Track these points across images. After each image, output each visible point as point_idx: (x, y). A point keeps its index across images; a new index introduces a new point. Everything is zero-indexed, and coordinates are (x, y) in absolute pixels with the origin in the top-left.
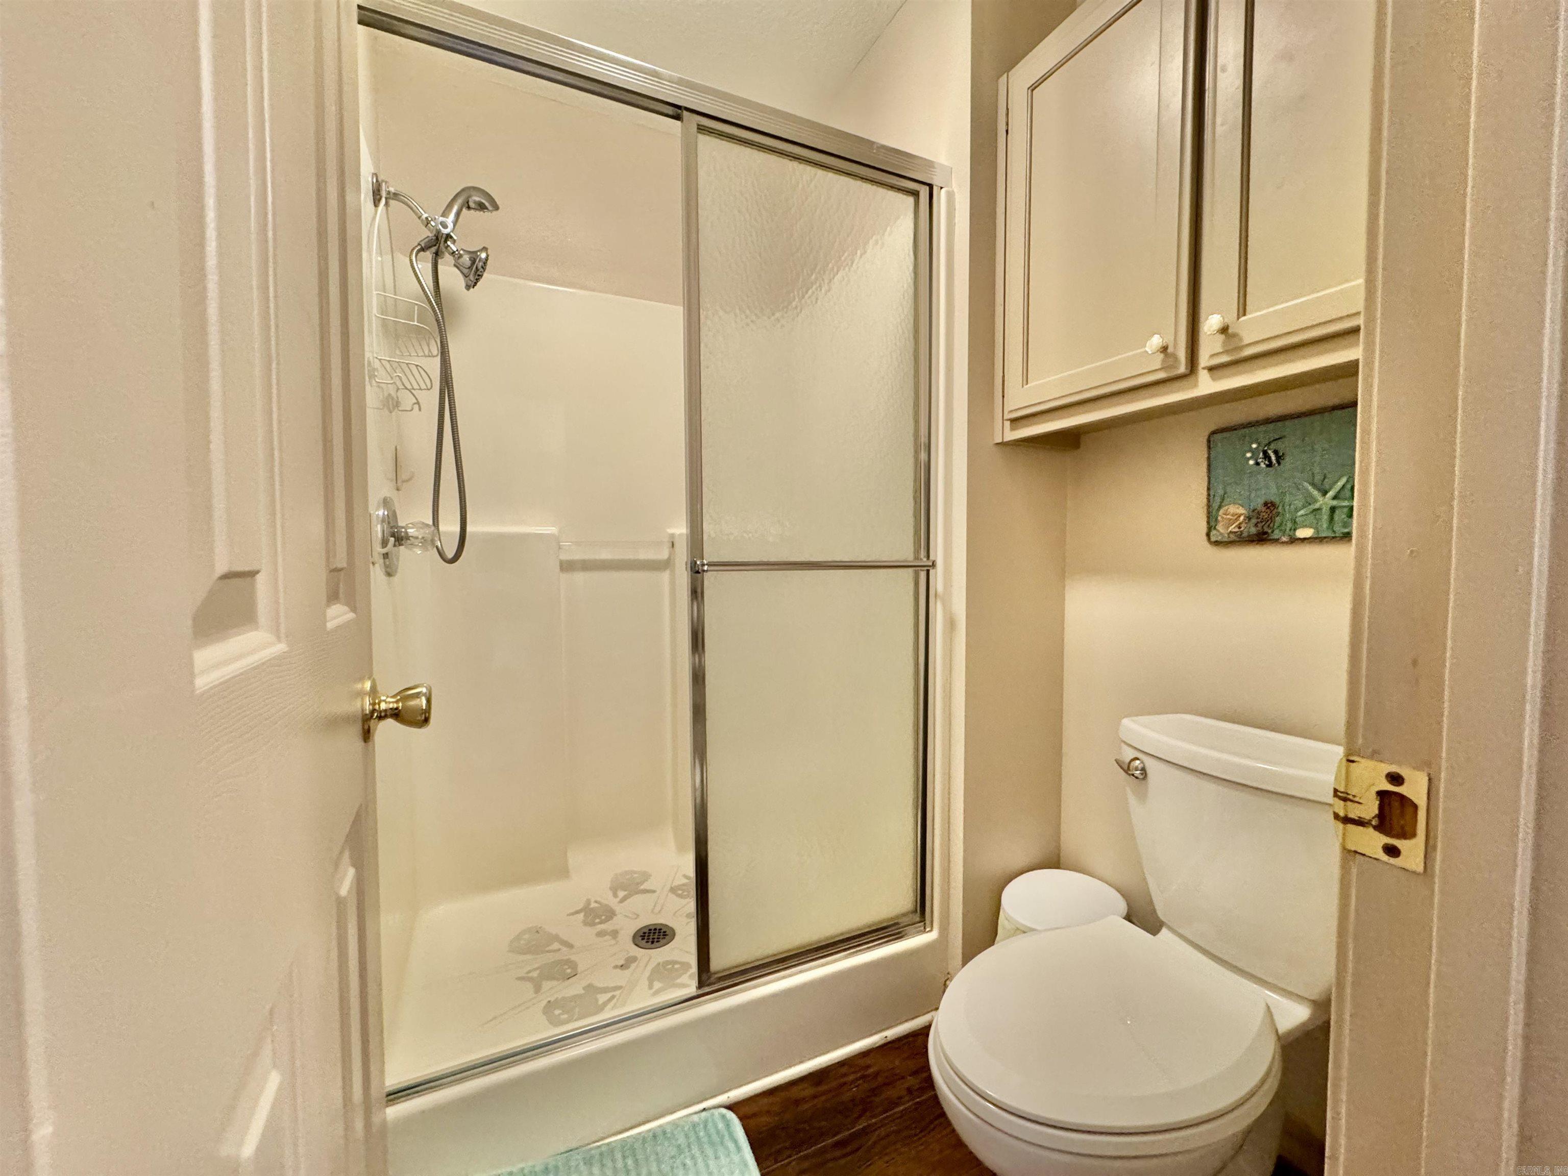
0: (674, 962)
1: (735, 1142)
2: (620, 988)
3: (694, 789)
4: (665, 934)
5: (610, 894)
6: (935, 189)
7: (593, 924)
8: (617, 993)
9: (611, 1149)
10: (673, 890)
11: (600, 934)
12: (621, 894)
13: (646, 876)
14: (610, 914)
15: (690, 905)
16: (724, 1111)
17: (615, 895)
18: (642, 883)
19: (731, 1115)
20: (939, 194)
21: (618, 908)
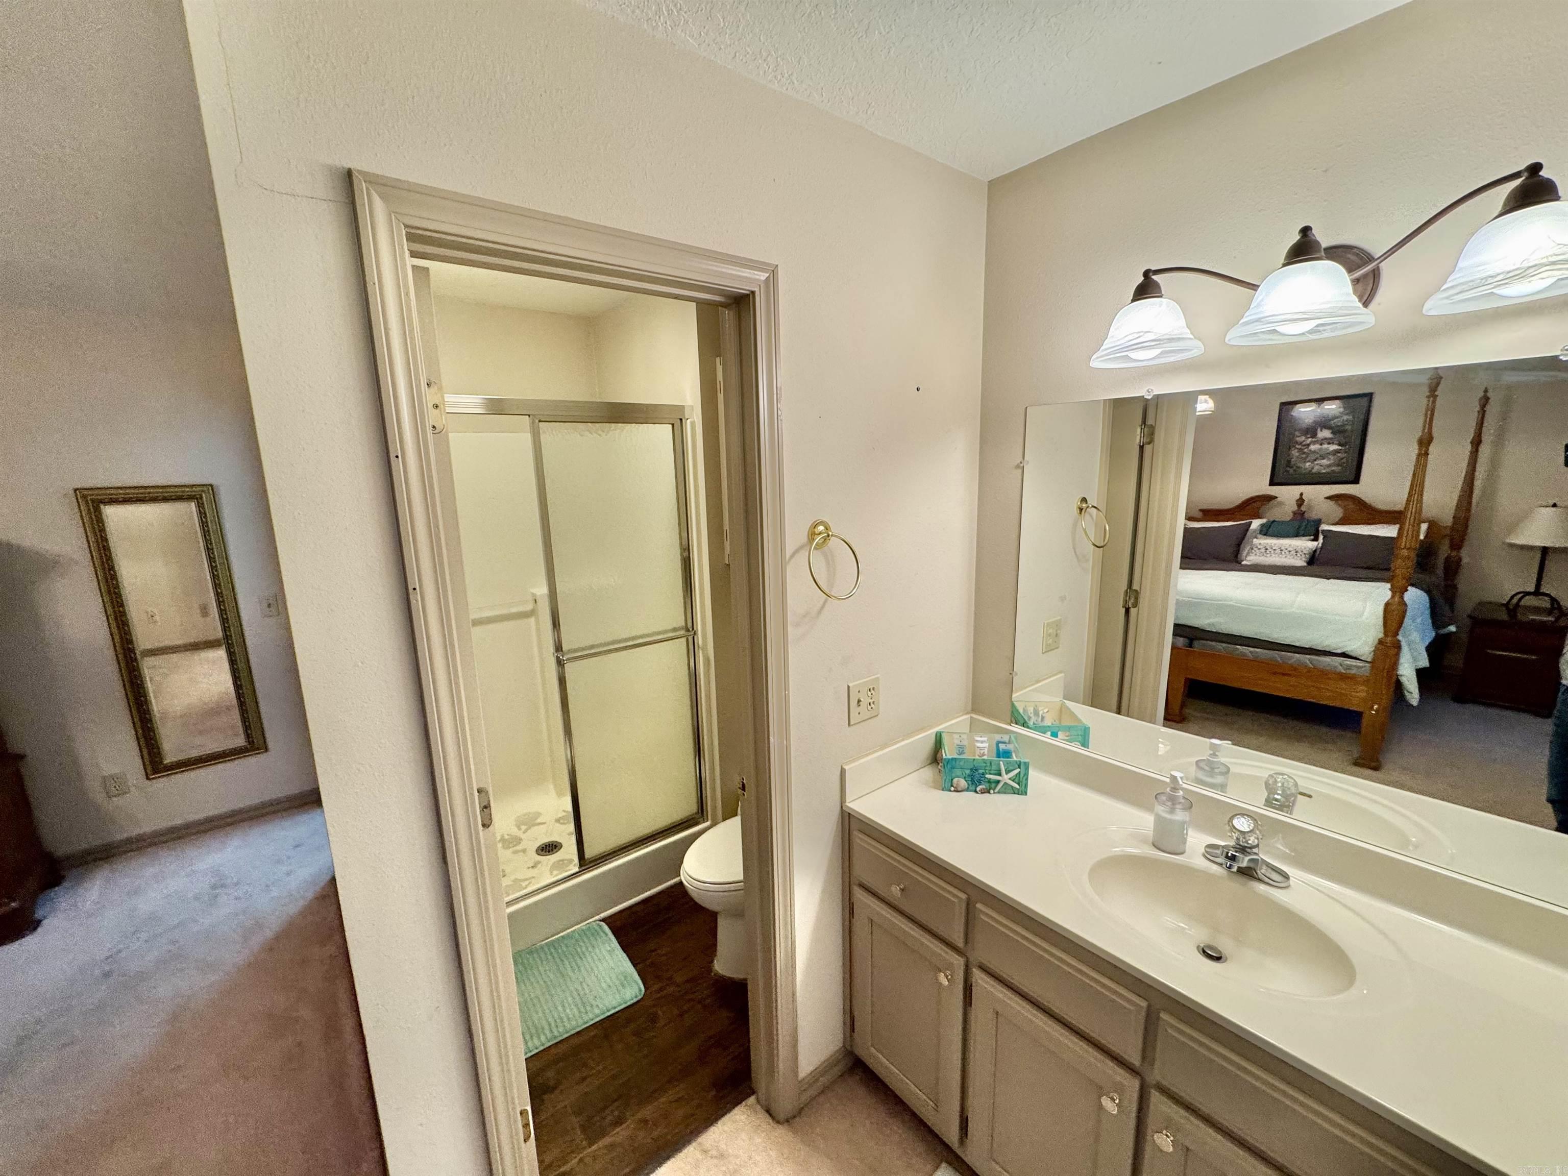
0: (563, 860)
1: (604, 932)
2: (533, 877)
3: (567, 760)
4: (556, 847)
5: (516, 829)
6: (684, 420)
7: (509, 848)
8: (533, 880)
9: (542, 947)
10: (558, 821)
11: (516, 852)
12: (523, 828)
13: (538, 814)
14: (519, 840)
15: (571, 827)
16: (598, 922)
17: (520, 829)
18: (536, 819)
19: (603, 924)
20: (686, 423)
21: (523, 836)
